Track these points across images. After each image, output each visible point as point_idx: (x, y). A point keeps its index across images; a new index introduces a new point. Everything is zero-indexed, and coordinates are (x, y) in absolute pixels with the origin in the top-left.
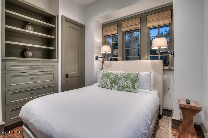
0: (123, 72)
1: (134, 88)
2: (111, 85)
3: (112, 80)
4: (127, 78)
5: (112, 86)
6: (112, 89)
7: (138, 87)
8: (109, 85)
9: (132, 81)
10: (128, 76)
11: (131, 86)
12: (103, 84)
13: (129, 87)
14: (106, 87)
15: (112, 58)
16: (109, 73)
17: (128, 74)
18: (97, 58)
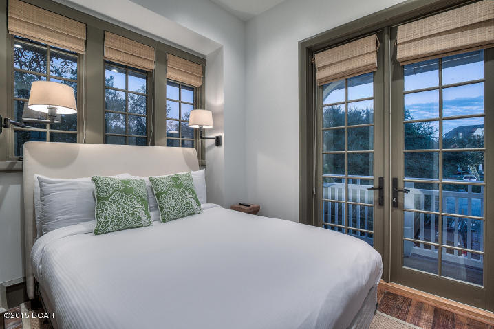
1: (199, 205)
2: (146, 212)
3: (142, 200)
5: (149, 216)
6: (149, 224)
8: (142, 213)
10: (178, 183)
12: (120, 221)
14: (134, 224)
15: (48, 130)
16: (123, 182)
17: (175, 179)
18: (2, 125)
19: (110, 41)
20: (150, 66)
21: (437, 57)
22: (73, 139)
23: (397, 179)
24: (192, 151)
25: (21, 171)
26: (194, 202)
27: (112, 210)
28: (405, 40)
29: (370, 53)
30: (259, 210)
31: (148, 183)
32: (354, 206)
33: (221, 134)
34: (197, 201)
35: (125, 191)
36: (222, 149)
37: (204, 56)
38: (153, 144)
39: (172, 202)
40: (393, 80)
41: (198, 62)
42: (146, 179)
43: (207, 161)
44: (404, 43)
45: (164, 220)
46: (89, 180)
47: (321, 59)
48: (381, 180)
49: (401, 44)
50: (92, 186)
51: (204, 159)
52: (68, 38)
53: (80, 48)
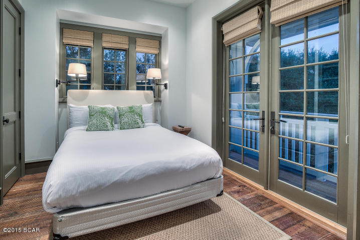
0: (110, 106)
2: (111, 124)
3: (110, 118)
4: (131, 112)
5: (113, 126)
6: (113, 130)
8: (109, 124)
9: (139, 115)
10: (132, 110)
12: (97, 126)
13: (138, 123)
14: (104, 128)
15: (79, 84)
16: (102, 108)
17: (131, 108)
18: (58, 83)
19: (106, 38)
20: (126, 47)
21: (304, 16)
22: (89, 87)
23: (274, 112)
24: (150, 93)
25: (66, 102)
26: (139, 121)
27: (94, 121)
28: (276, 8)
29: (254, 20)
30: (190, 131)
31: (116, 110)
32: (251, 132)
33: (167, 82)
34: (142, 121)
35: (102, 112)
36: (167, 91)
37: (161, 35)
38: (128, 89)
39: (126, 120)
40: (272, 38)
41: (157, 39)
42: (116, 108)
43: (162, 99)
44: (275, 10)
45: (121, 129)
46: (87, 107)
47: (226, 28)
48: (263, 112)
49: (274, 11)
50: (88, 109)
51: (160, 97)
52: (86, 41)
53: (91, 44)
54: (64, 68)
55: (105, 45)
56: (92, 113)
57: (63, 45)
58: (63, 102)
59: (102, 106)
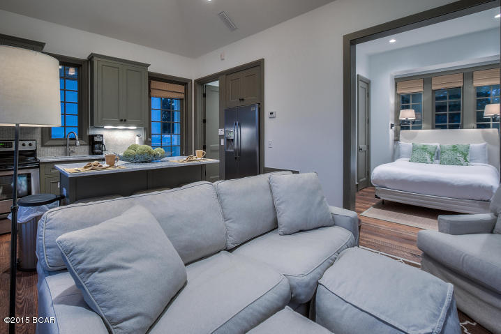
1: (466, 161)
2: (431, 158)
3: (430, 153)
4: (453, 150)
6: (432, 163)
7: (471, 160)
8: (428, 158)
9: (463, 153)
10: (455, 149)
11: (462, 159)
12: (418, 159)
13: (459, 160)
14: (424, 161)
16: (423, 145)
17: (454, 146)
18: (392, 126)
20: (460, 84)
25: (399, 140)
27: (415, 155)
31: (439, 147)
35: (423, 149)
46: (412, 144)
50: (412, 146)
52: (416, 88)
53: (421, 90)
54: (397, 114)
55: (434, 88)
56: (414, 149)
57: (397, 95)
58: (397, 140)
59: (425, 144)
